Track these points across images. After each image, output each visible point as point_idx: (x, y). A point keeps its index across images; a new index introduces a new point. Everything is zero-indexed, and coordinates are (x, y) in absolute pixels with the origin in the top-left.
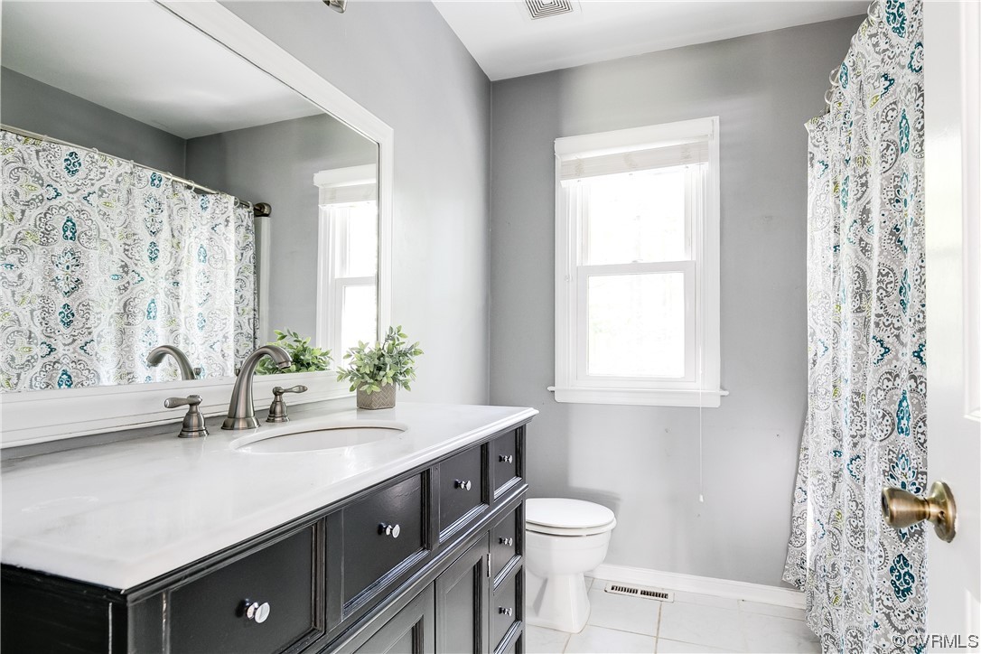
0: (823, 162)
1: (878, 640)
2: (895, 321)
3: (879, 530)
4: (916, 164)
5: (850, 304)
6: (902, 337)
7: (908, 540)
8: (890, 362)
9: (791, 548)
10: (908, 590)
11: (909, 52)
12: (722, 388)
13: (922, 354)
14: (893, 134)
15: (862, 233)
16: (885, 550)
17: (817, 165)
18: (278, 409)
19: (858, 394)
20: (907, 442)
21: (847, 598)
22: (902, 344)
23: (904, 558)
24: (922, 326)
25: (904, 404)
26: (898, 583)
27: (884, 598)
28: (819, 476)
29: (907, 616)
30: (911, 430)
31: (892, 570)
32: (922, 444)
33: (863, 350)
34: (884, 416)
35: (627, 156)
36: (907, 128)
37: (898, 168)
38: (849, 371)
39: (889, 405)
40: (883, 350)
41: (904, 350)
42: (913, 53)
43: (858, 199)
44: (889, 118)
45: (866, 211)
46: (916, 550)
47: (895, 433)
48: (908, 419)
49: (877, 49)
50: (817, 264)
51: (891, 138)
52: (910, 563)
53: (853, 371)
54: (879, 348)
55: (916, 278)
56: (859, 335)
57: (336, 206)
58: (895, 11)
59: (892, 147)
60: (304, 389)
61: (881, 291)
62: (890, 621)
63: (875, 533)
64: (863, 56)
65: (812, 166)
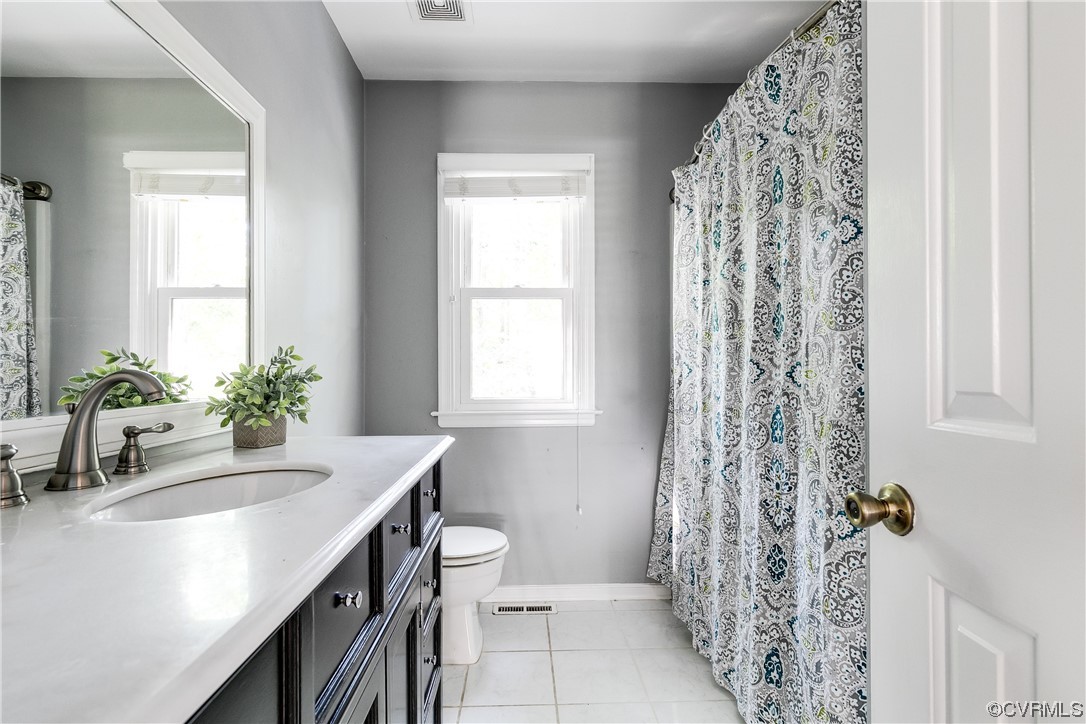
0: (688, 207)
1: (758, 619)
2: (769, 346)
3: (757, 526)
4: (790, 213)
5: (723, 332)
6: (775, 360)
7: (782, 531)
8: (765, 381)
9: (654, 547)
10: (782, 573)
11: (785, 117)
12: (597, 408)
13: (793, 374)
14: (767, 186)
15: (734, 270)
16: (763, 542)
17: (683, 209)
18: (133, 456)
19: (731, 409)
20: (780, 449)
21: (722, 586)
22: (775, 366)
23: (779, 547)
24: (794, 351)
25: (778, 417)
26: (773, 569)
27: (762, 583)
28: (684, 482)
29: (782, 595)
30: (785, 438)
31: (769, 558)
32: (793, 450)
33: (735, 371)
34: (760, 428)
35: (511, 181)
36: (781, 182)
37: (772, 216)
38: (723, 390)
39: (764, 418)
40: (759, 372)
41: (778, 372)
42: (789, 118)
43: (731, 241)
44: (764, 172)
45: (738, 252)
46: (788, 539)
47: (770, 442)
48: (782, 430)
49: (752, 111)
50: (682, 296)
51: (766, 189)
52: (784, 550)
53: (727, 390)
54: (756, 370)
55: (789, 310)
56: (732, 359)
57: (159, 197)
58: (772, 80)
59: (767, 197)
60: (169, 427)
61: (757, 321)
62: (768, 602)
63: (752, 528)
64: (739, 116)
65: (678, 209)
